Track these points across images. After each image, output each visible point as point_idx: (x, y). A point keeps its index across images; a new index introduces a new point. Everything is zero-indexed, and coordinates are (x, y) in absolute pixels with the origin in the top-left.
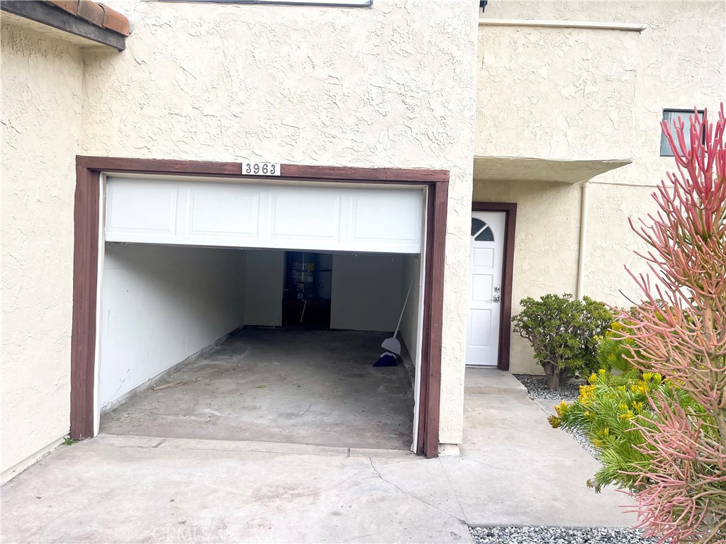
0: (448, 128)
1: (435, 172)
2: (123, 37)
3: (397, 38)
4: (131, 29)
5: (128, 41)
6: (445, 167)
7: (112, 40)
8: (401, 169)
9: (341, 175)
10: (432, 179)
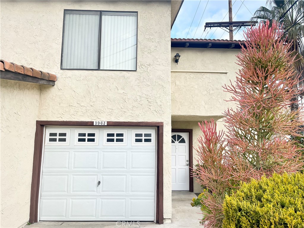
0: (162, 109)
1: (159, 123)
2: (54, 81)
3: (145, 80)
4: (57, 79)
5: (56, 83)
6: (162, 121)
7: (51, 83)
8: (147, 122)
9: (127, 124)
10: (158, 125)
